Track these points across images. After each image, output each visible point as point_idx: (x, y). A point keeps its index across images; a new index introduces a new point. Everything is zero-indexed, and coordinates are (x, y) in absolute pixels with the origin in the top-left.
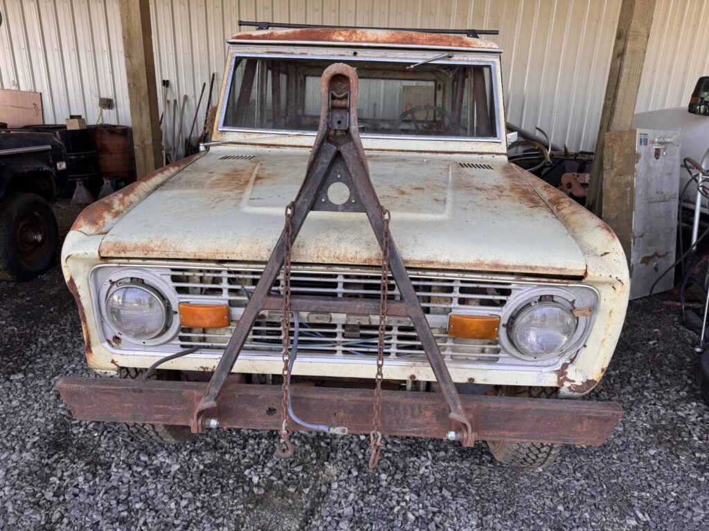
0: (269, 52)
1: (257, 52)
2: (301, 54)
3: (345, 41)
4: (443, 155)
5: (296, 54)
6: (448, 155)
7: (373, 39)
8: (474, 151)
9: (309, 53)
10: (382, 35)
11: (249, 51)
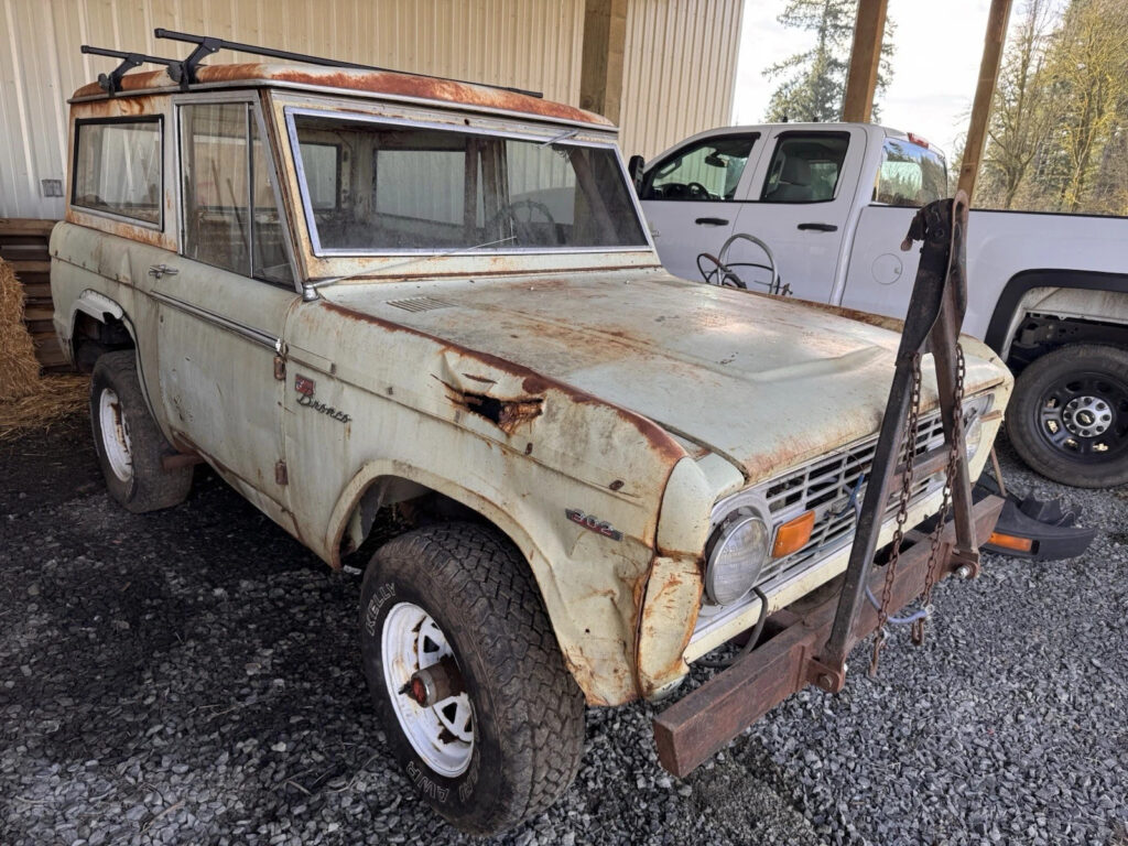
0: (344, 110)
1: (324, 107)
2: (395, 117)
3: (455, 101)
4: (599, 274)
5: (387, 117)
6: (610, 273)
7: (488, 102)
8: (634, 264)
9: (406, 117)
10: (497, 97)
11: (310, 105)
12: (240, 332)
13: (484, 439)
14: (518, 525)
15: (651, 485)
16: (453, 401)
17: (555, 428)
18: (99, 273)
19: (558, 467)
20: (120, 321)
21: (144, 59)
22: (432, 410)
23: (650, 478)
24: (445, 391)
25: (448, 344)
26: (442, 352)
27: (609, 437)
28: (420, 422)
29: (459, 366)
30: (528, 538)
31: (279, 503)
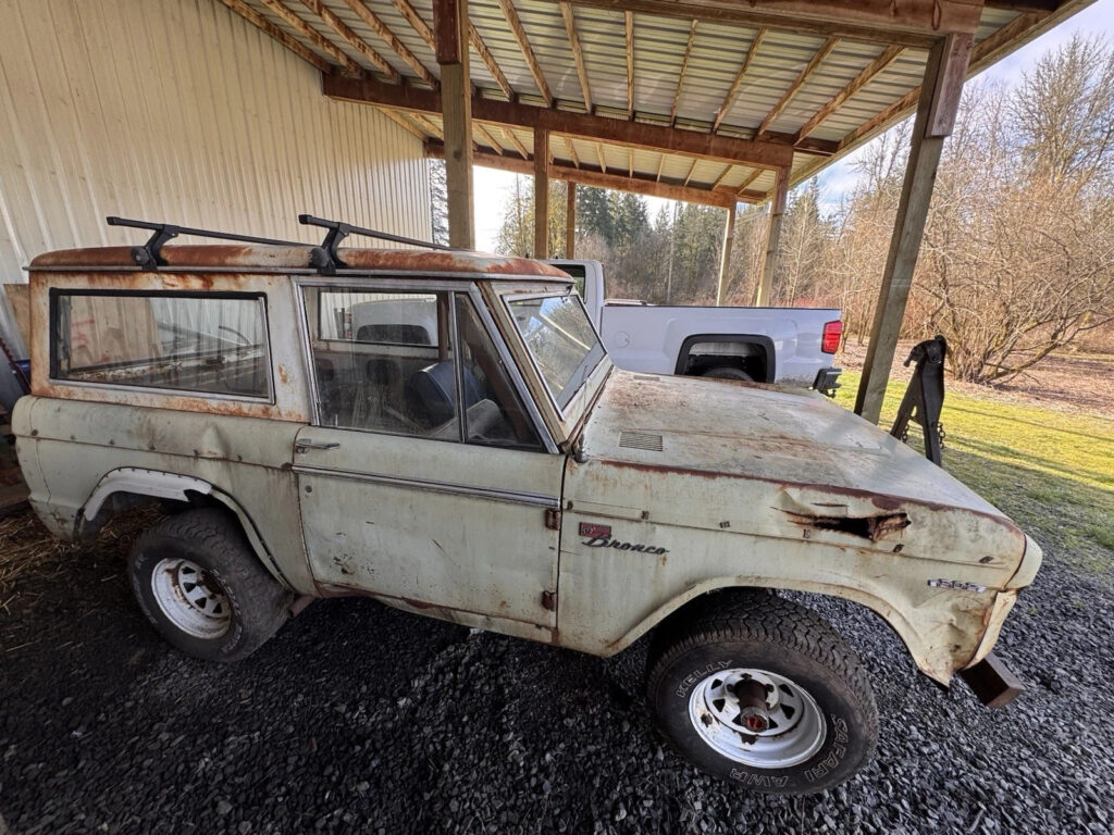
12: (485, 495)
13: (838, 546)
14: (877, 598)
15: (1014, 555)
16: (797, 523)
17: (924, 532)
18: (152, 449)
19: (927, 556)
20: (209, 496)
21: (178, 230)
22: (776, 532)
23: (1013, 551)
24: (786, 517)
25: (784, 483)
26: (781, 489)
27: (977, 530)
28: (755, 542)
29: (802, 497)
30: (886, 604)
31: (531, 623)
